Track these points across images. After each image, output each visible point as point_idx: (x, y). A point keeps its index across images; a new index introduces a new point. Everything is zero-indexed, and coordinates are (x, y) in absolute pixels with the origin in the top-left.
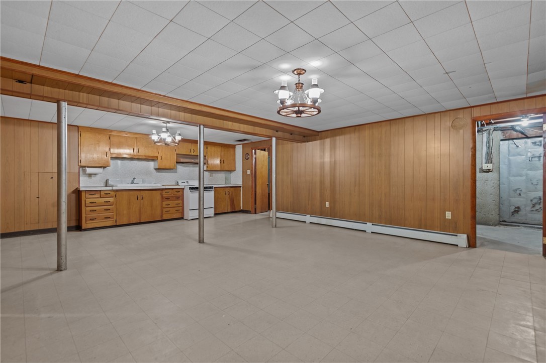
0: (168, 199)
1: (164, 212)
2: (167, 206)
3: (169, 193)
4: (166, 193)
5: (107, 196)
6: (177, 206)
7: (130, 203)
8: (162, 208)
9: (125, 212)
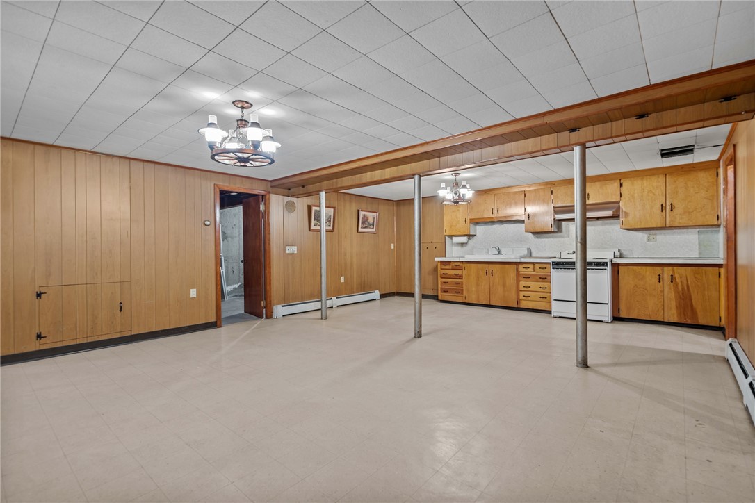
0: (527, 277)
1: (521, 297)
2: (525, 289)
3: (529, 270)
4: (525, 270)
5: (457, 268)
6: (542, 290)
7: (478, 278)
8: (518, 291)
9: (473, 289)
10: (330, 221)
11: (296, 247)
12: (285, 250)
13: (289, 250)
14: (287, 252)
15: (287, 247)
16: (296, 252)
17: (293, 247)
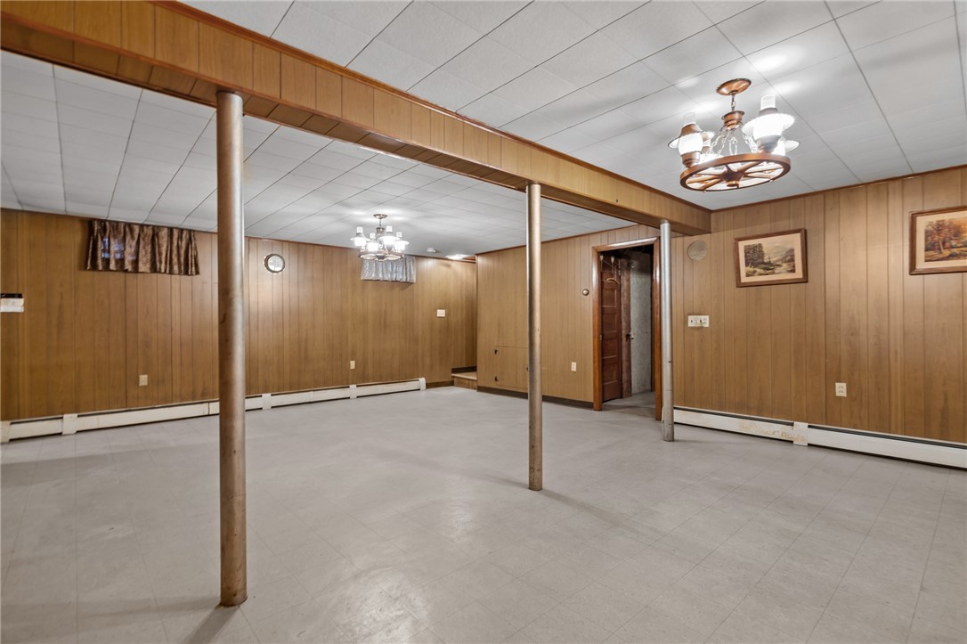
10: (792, 260)
11: (707, 317)
12: (686, 322)
13: (693, 321)
14: (690, 325)
15: (690, 318)
16: (707, 325)
17: (702, 317)
